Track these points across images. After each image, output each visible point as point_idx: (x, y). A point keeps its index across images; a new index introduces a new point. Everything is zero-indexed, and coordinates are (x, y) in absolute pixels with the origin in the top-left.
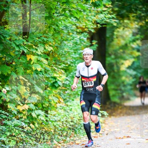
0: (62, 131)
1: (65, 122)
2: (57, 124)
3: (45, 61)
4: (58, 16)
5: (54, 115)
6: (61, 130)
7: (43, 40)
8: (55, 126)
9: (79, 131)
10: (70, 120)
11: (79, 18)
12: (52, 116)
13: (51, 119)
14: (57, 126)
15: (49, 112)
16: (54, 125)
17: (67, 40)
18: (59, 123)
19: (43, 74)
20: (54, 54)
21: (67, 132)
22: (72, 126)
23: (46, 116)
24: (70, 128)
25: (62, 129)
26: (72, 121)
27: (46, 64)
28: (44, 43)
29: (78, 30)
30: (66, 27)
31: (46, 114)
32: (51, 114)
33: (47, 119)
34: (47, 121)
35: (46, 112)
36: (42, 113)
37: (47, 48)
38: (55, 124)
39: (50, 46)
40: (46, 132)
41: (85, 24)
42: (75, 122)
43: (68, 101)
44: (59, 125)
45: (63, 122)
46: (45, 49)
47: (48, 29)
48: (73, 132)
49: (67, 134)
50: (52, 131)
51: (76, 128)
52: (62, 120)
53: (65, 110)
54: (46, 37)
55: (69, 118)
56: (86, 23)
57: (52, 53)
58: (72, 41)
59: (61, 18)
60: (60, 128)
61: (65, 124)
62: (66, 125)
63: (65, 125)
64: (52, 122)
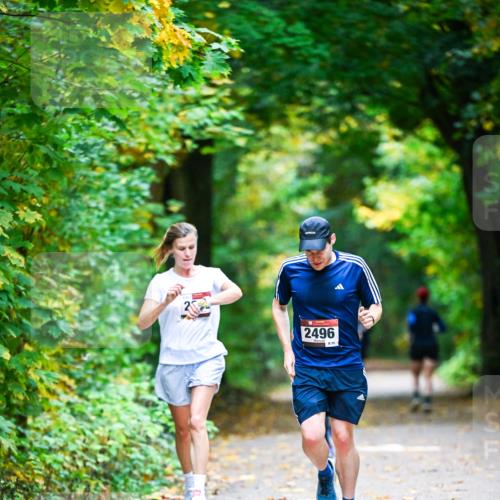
0: (72, 481)
1: (80, 453)
2: (55, 461)
3: (16, 258)
4: (57, 113)
5: (47, 432)
6: (67, 479)
7: (10, 191)
8: (49, 467)
9: (126, 481)
10: (97, 447)
11: (127, 121)
12: (39, 435)
13: (36, 445)
14: (56, 466)
15: (30, 421)
16: (44, 462)
17: (86, 189)
18: (60, 457)
19: (10, 300)
20: (45, 235)
21: (88, 486)
22: (105, 465)
23: (21, 435)
24: (95, 474)
25: (72, 476)
26: (102, 452)
27: (22, 268)
28: (14, 200)
29: (123, 159)
30: (85, 149)
31: (20, 428)
32: (38, 429)
33: (23, 443)
34: (21, 448)
35: (21, 421)
36: (8, 425)
37: (21, 214)
38: (49, 459)
39: (33, 208)
40: (19, 484)
41: (143, 140)
42: (114, 452)
43: (89, 387)
44: (61, 463)
45: (74, 453)
46: (16, 217)
47: (27, 155)
48: (105, 484)
49: (87, 490)
50: (41, 481)
51: (118, 472)
52: (72, 447)
53: (81, 416)
54: (21, 181)
55: (92, 441)
56: (148, 136)
57: (40, 230)
58: (104, 192)
59: (70, 119)
60: (63, 473)
61: (81, 458)
62: (85, 462)
63: (80, 463)
64: (39, 451)
